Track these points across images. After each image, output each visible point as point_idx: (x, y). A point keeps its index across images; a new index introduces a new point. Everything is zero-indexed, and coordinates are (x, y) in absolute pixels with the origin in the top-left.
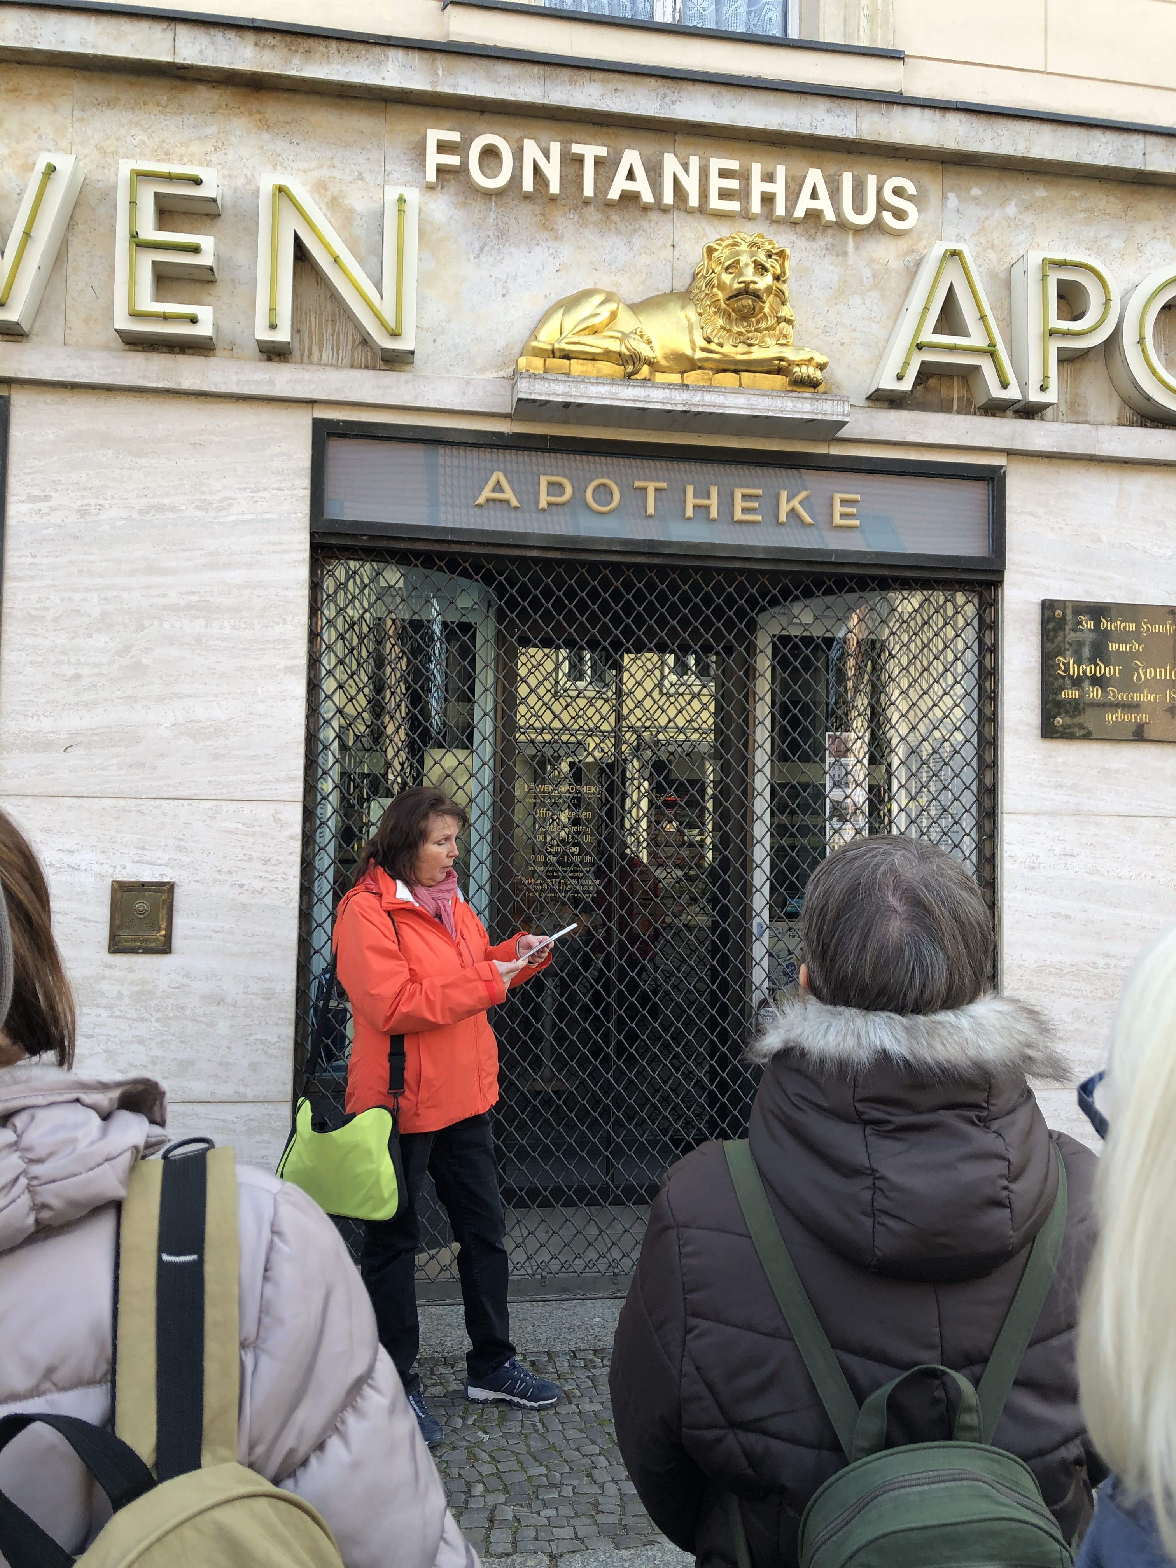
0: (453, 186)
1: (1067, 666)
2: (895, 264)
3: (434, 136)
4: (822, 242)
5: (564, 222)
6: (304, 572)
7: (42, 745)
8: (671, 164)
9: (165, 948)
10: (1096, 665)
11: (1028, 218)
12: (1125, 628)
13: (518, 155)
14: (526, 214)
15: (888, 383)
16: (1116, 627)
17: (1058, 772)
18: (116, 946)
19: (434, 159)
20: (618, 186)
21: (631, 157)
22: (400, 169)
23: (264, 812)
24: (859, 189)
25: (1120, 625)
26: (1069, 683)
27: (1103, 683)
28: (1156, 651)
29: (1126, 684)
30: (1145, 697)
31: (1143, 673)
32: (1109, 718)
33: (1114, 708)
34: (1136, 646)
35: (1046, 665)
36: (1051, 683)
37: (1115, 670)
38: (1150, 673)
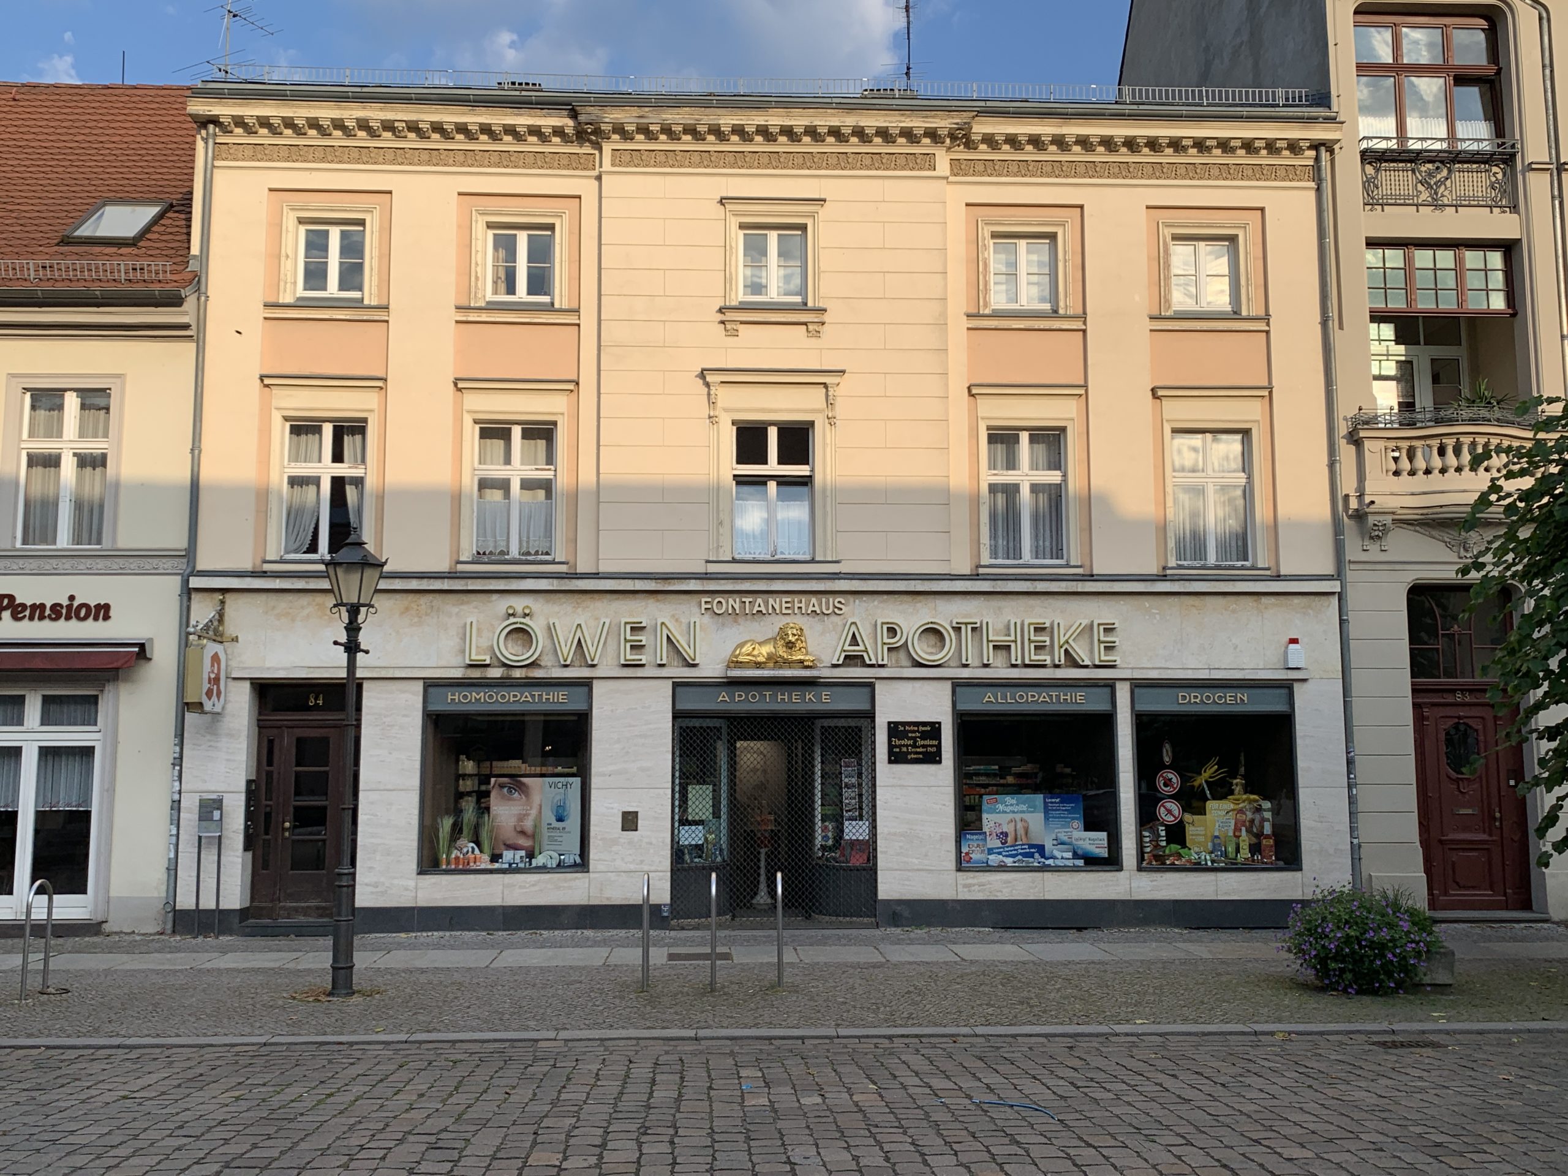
0: (709, 612)
1: (895, 741)
2: (840, 623)
3: (703, 600)
4: (817, 618)
5: (741, 620)
6: (670, 725)
7: (604, 775)
8: (771, 601)
9: (636, 830)
10: (904, 740)
11: (882, 605)
12: (914, 729)
13: (727, 602)
14: (730, 618)
15: (835, 662)
17: (894, 774)
18: (623, 829)
19: (704, 606)
20: (756, 608)
21: (759, 601)
22: (695, 610)
23: (661, 791)
24: (827, 603)
25: (912, 728)
26: (896, 746)
27: (907, 746)
28: (924, 736)
29: (914, 746)
30: (921, 750)
31: (920, 742)
32: (909, 757)
33: (911, 753)
34: (918, 734)
35: (890, 741)
36: (891, 747)
37: (911, 742)
38: (922, 742)
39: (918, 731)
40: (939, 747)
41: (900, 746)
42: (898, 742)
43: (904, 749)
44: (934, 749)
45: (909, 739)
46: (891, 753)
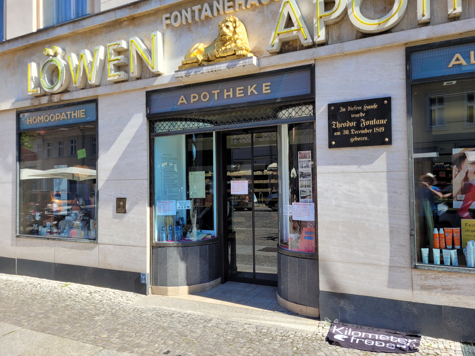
0: (170, 27)
1: (336, 125)
3: (164, 17)
4: (256, 10)
5: (193, 28)
7: (106, 170)
8: (215, 4)
9: (125, 212)
10: (346, 123)
12: (357, 109)
13: (181, 15)
14: (185, 28)
15: (269, 48)
16: (354, 109)
17: (335, 159)
18: (117, 212)
19: (165, 22)
20: (204, 15)
21: (206, 5)
23: (141, 182)
25: (355, 108)
26: (336, 130)
27: (349, 128)
28: (369, 115)
29: (358, 127)
30: (366, 131)
31: (364, 123)
32: (352, 140)
33: (353, 136)
34: (362, 114)
35: (330, 125)
36: (331, 131)
37: (354, 124)
38: (368, 122)
39: (362, 111)
40: (388, 126)
41: (342, 129)
42: (339, 126)
43: (346, 132)
44: (383, 129)
45: (351, 120)
46: (331, 137)
